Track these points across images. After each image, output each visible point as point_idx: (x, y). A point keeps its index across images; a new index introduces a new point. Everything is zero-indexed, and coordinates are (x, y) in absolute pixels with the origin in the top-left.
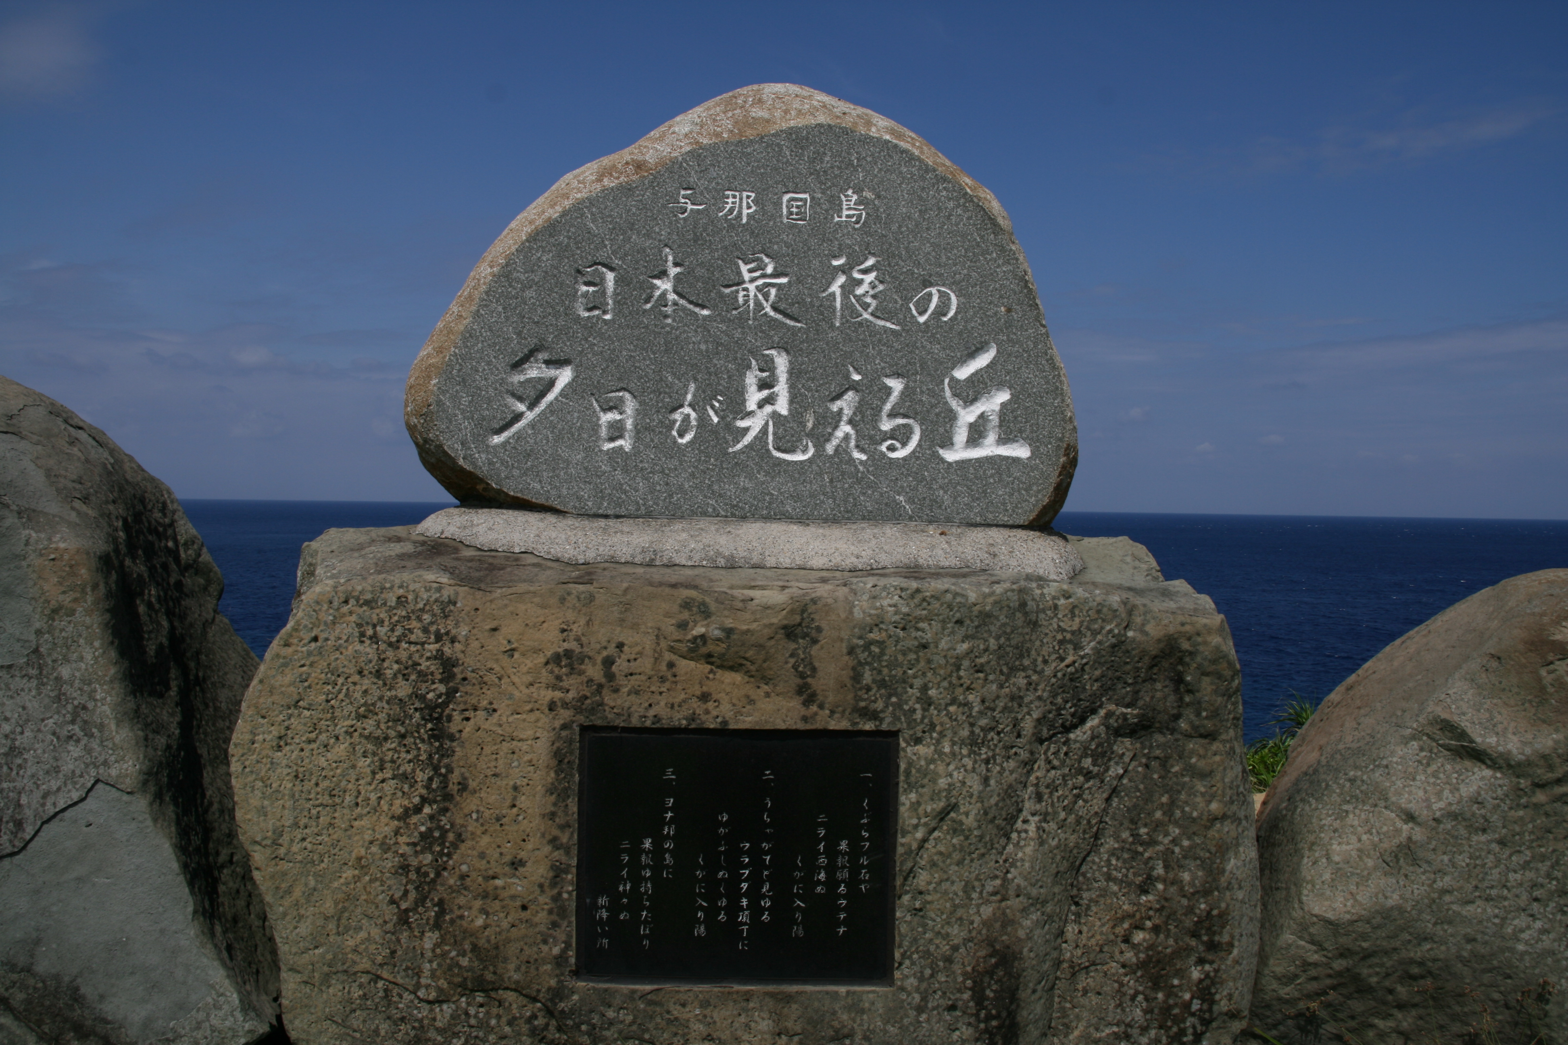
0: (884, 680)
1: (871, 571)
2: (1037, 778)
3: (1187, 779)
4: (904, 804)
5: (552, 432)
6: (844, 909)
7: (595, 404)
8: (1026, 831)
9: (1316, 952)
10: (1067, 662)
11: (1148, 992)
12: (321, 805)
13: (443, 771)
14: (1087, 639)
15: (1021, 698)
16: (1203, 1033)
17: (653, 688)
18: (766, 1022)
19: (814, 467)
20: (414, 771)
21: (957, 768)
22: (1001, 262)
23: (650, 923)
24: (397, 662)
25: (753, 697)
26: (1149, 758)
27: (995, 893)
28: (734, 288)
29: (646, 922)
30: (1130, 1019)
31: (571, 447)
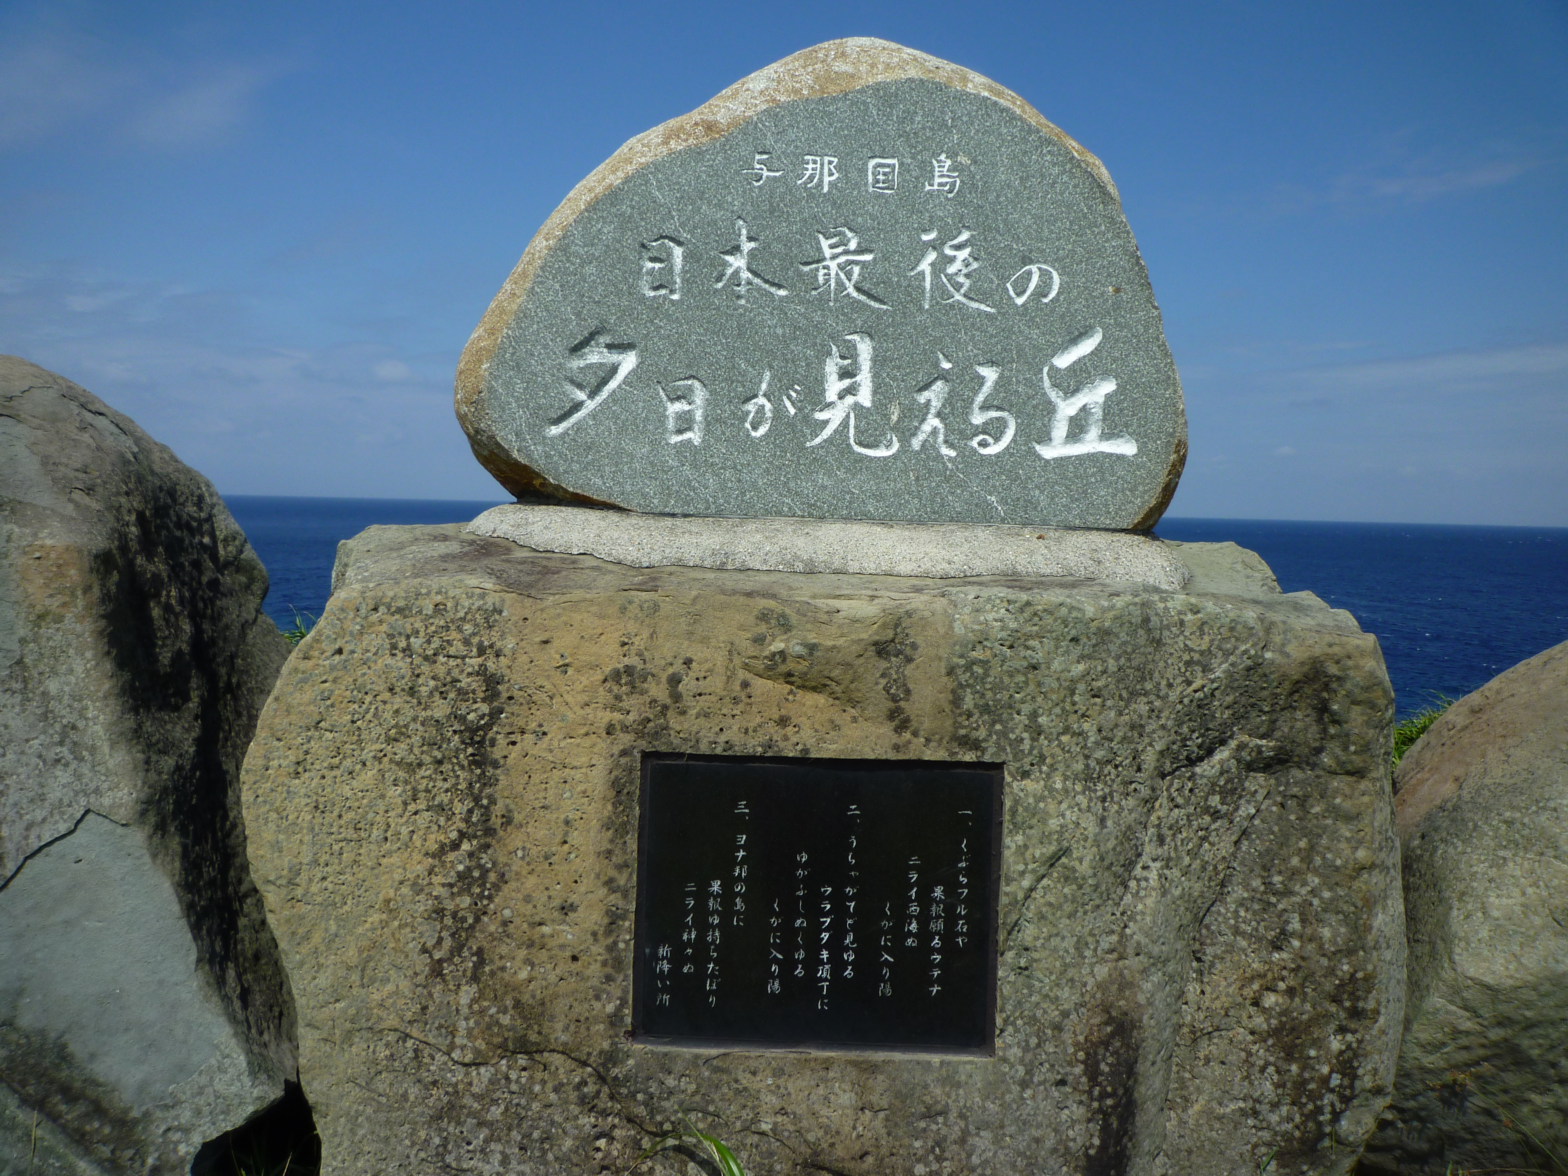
0: (988, 704)
1: (966, 579)
2: (1159, 818)
3: (1329, 822)
4: (1009, 847)
5: (615, 423)
6: (938, 966)
7: (662, 393)
8: (1146, 879)
9: (1469, 1019)
10: (1194, 686)
11: (1279, 1063)
12: (345, 839)
13: (485, 802)
14: (1218, 661)
15: (1142, 726)
16: (1342, 1112)
17: (724, 711)
18: (847, 1096)
19: (899, 463)
20: (451, 802)
21: (1070, 807)
22: (1110, 235)
23: (717, 977)
24: (433, 678)
25: (837, 723)
26: (1285, 796)
27: (1112, 951)
28: (814, 266)
29: (712, 976)
30: (1259, 1093)
31: (635, 439)
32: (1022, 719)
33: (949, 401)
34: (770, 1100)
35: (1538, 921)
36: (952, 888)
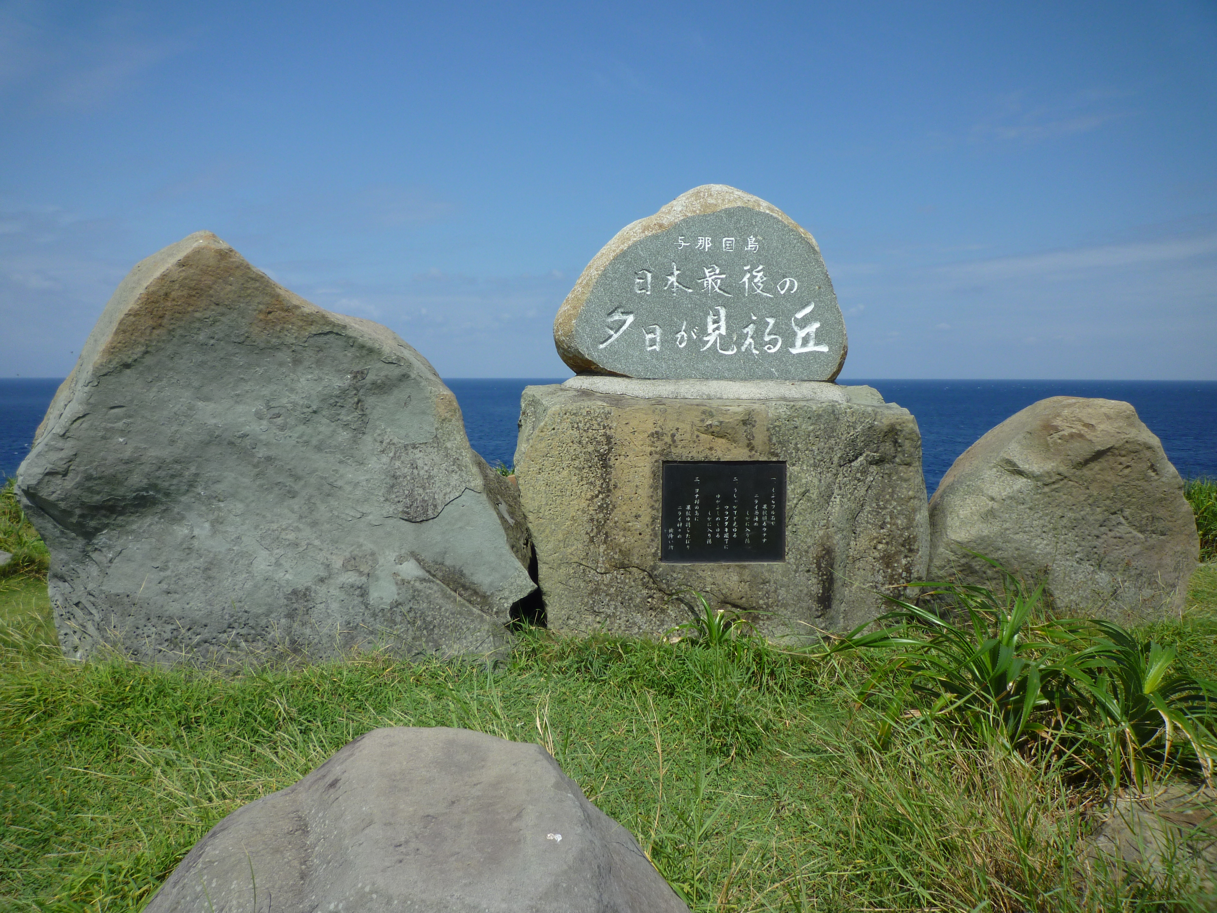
0: (781, 441)
1: (770, 399)
2: (839, 481)
3: (899, 482)
4: (789, 490)
5: (626, 343)
6: (765, 532)
7: (644, 331)
8: (836, 501)
9: (953, 556)
10: (851, 434)
11: (884, 569)
12: (557, 496)
13: (607, 480)
14: (859, 425)
15: (833, 448)
17: (691, 446)
18: (736, 577)
19: (736, 357)
20: (595, 481)
21: (809, 476)
22: (816, 266)
23: (690, 539)
24: (587, 437)
25: (729, 449)
26: (883, 474)
27: (824, 526)
28: (702, 280)
29: (688, 538)
30: (877, 580)
31: (634, 349)
32: (793, 446)
33: (756, 332)
34: (709, 580)
35: (976, 518)
36: (769, 505)
